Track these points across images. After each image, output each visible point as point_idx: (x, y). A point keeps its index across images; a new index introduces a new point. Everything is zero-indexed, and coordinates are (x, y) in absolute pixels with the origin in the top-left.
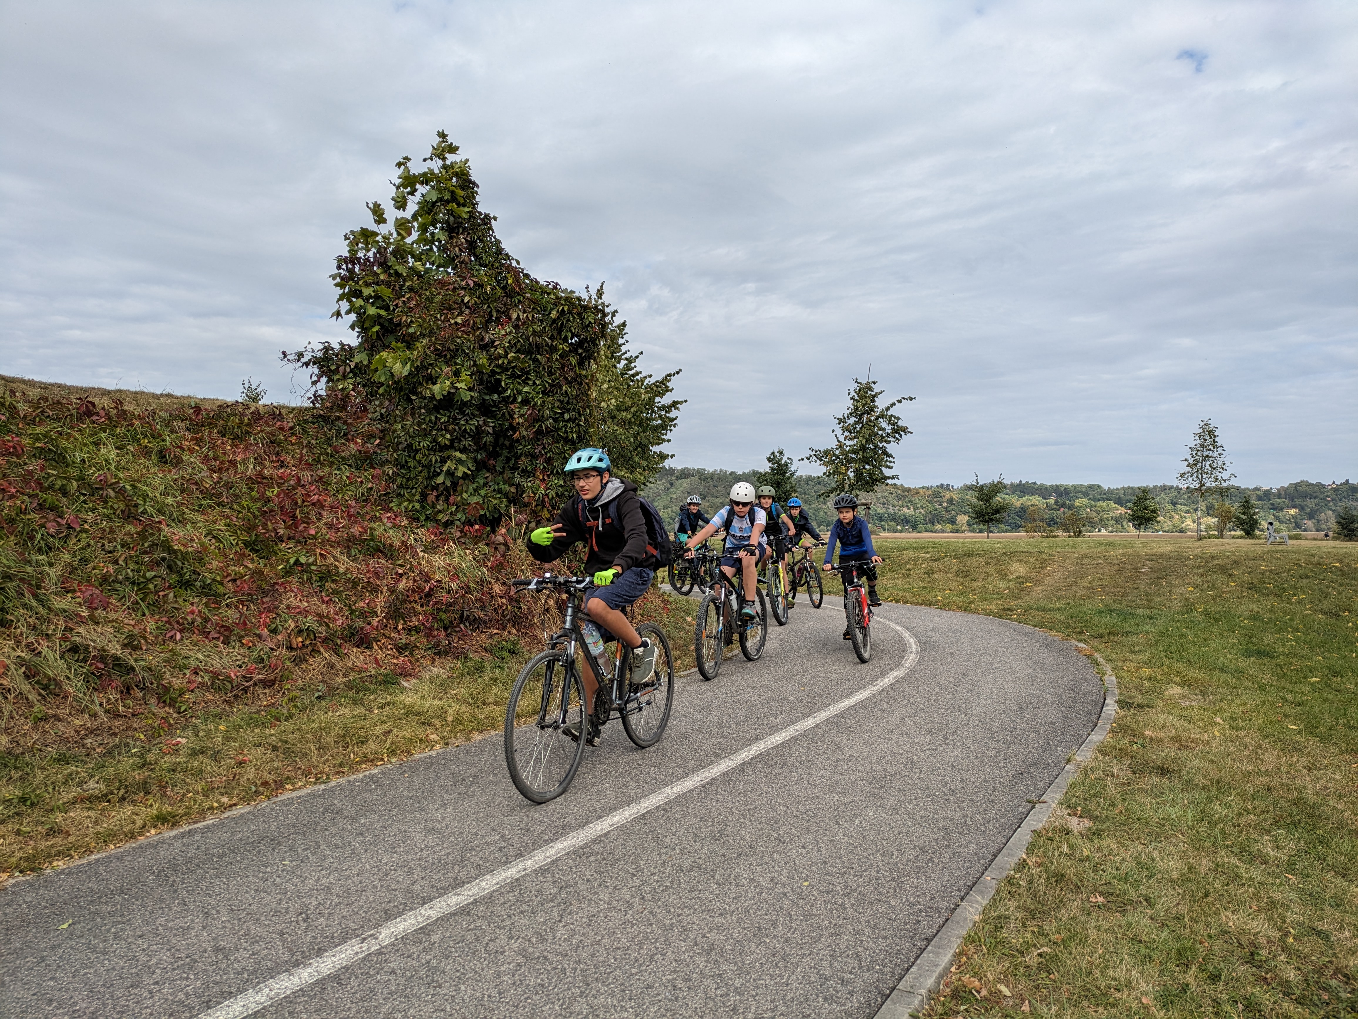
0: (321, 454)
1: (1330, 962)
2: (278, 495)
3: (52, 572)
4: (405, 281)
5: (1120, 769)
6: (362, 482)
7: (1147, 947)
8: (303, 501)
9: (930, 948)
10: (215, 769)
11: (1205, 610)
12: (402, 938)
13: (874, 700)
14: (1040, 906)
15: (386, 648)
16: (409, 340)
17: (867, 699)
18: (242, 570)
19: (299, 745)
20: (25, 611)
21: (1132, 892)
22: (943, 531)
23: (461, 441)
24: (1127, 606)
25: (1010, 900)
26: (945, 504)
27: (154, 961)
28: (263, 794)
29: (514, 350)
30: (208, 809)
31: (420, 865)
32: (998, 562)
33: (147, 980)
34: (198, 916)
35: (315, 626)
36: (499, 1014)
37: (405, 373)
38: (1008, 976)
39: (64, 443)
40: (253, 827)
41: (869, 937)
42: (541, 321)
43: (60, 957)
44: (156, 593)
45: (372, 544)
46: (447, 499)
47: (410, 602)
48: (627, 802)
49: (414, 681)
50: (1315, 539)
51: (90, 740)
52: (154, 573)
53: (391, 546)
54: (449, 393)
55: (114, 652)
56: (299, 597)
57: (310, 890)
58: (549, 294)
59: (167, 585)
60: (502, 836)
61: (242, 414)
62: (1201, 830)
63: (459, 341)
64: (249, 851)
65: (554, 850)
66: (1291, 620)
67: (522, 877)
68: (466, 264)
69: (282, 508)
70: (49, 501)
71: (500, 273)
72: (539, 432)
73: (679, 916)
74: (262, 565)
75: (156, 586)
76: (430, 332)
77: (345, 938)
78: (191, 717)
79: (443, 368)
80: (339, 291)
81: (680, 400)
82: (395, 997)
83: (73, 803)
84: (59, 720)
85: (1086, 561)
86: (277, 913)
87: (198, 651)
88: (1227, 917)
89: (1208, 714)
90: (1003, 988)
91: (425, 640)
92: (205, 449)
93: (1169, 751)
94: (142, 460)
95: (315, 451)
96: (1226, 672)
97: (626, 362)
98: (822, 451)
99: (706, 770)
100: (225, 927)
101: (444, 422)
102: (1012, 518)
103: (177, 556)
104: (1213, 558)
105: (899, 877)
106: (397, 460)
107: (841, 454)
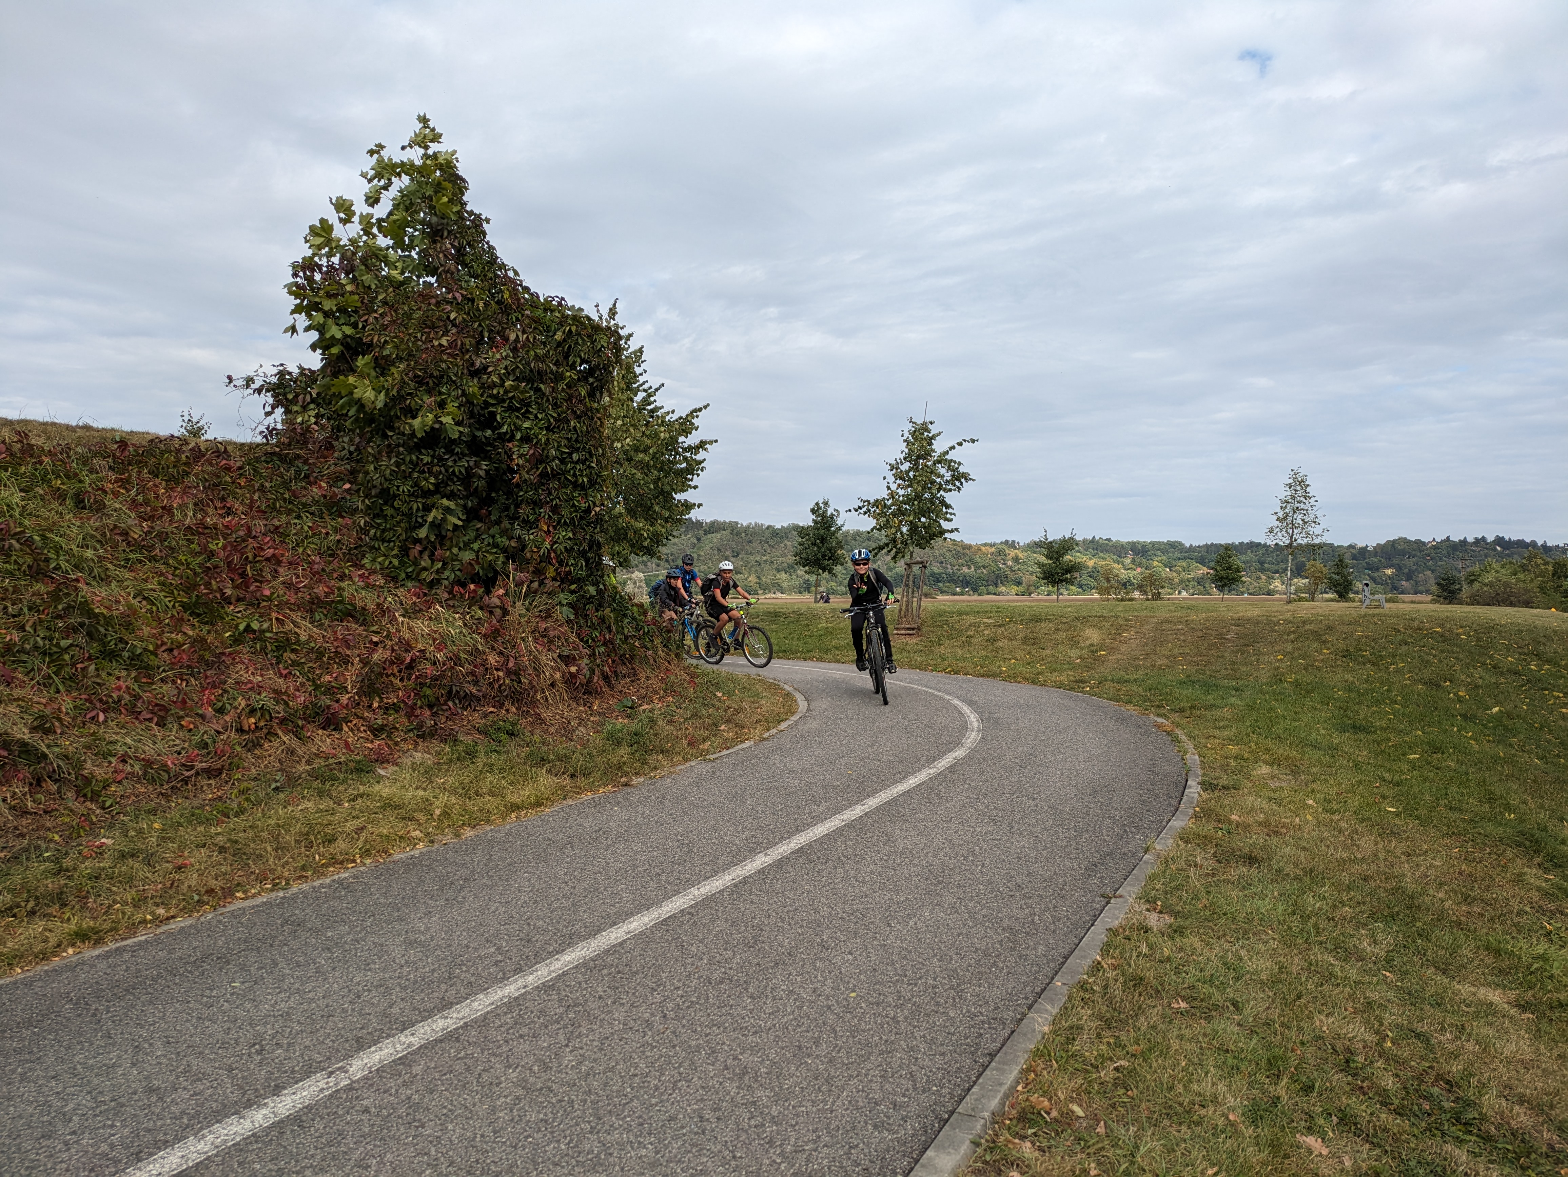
0: (277, 499)
1: (1430, 1067)
2: (224, 548)
4: (377, 293)
5: (1204, 859)
6: (327, 534)
7: (1234, 1057)
8: (255, 556)
9: (993, 1064)
10: (149, 875)
11: (1296, 680)
12: (378, 1070)
13: (931, 785)
14: (1116, 1014)
15: (358, 730)
16: (384, 365)
17: (923, 783)
19: (252, 845)
21: (1217, 995)
22: (1007, 594)
23: (448, 485)
24: (1211, 676)
25: (1083, 1008)
26: (1010, 564)
27: (71, 1106)
28: (207, 904)
29: (511, 378)
30: (140, 922)
31: (399, 984)
32: (1070, 628)
33: (62, 1130)
34: (126, 1051)
35: (271, 704)
36: (494, 1156)
37: (380, 405)
38: (1080, 1095)
40: (195, 943)
41: (924, 1053)
42: (544, 344)
44: (73, 665)
45: (340, 607)
46: (432, 555)
47: (388, 676)
48: (647, 906)
49: (392, 768)
50: (1412, 602)
52: (70, 641)
53: (364, 609)
54: (432, 428)
55: (20, 736)
56: (251, 669)
57: (266, 1016)
58: (552, 311)
59: (87, 655)
60: (499, 949)
61: (179, 451)
62: (1292, 925)
63: (444, 365)
64: (190, 972)
65: (560, 963)
66: (1388, 691)
67: (522, 995)
68: (452, 274)
69: (229, 564)
71: (494, 286)
72: (544, 475)
73: (707, 1035)
74: (204, 632)
75: (72, 656)
76: (409, 355)
77: (308, 1072)
78: (118, 813)
79: (425, 398)
80: (293, 301)
81: (708, 439)
82: (368, 1140)
85: (1166, 626)
86: (224, 1045)
87: (127, 734)
88: (1321, 1021)
89: (1299, 797)
90: (1076, 1108)
91: (405, 721)
92: (133, 493)
93: (1258, 838)
94: (55, 505)
95: (270, 496)
96: (1319, 749)
97: (644, 394)
98: (872, 501)
99: (738, 867)
100: (160, 1063)
101: (427, 463)
102: (1084, 579)
103: (98, 621)
104: (1304, 622)
105: (958, 985)
106: (369, 507)
107: (893, 505)
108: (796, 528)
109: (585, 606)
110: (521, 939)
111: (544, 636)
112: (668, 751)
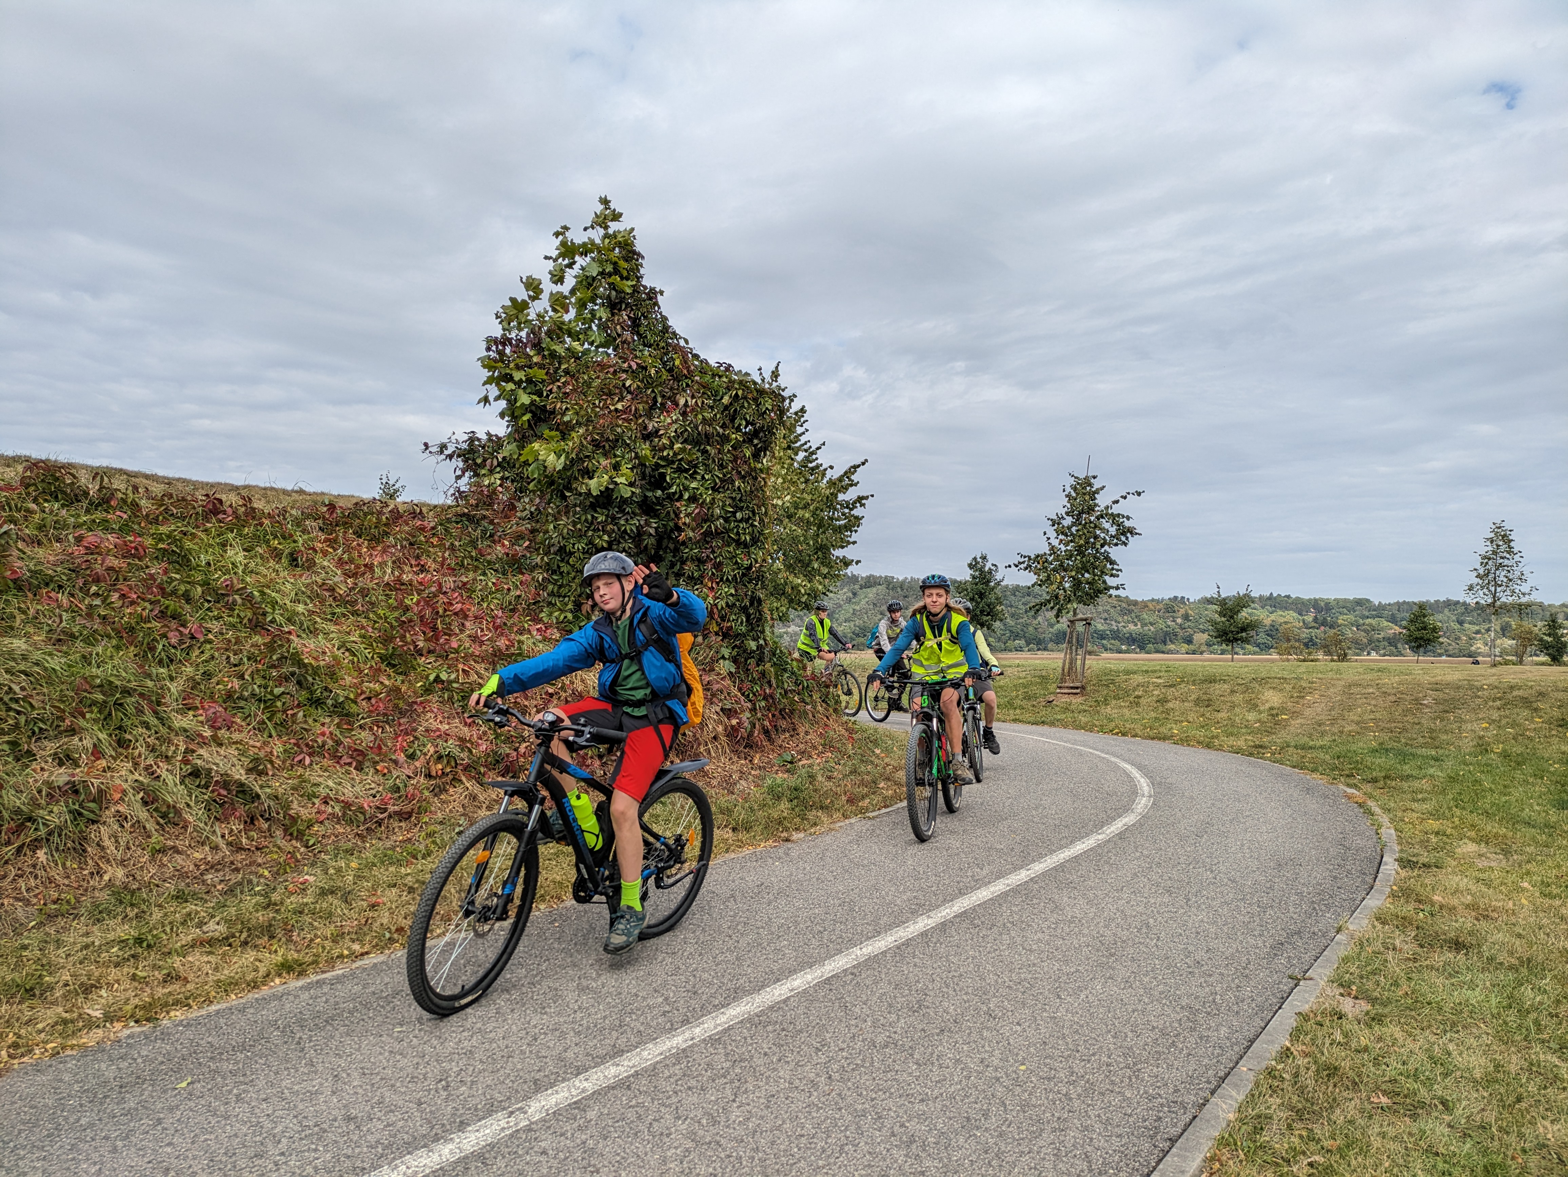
0: (465, 557)
2: (418, 603)
3: (174, 688)
4: (560, 364)
5: (1405, 942)
6: (509, 589)
7: (1445, 1162)
8: (445, 610)
9: (1174, 1150)
10: (345, 911)
11: (1504, 751)
12: (554, 1113)
13: (1100, 851)
14: (1309, 1105)
16: (565, 431)
17: (1091, 849)
20: (144, 730)
21: (1423, 1092)
22: (1177, 652)
23: (619, 542)
24: (1407, 744)
25: (1271, 1096)
26: (1179, 621)
27: (280, 1128)
28: (397, 942)
29: (680, 440)
30: (338, 957)
31: (573, 1029)
32: (1247, 689)
33: (272, 1150)
34: (327, 1080)
35: (456, 751)
37: (559, 467)
39: (188, 544)
40: (387, 980)
41: (1100, 1134)
42: (712, 408)
43: (178, 1120)
44: (285, 711)
48: (809, 964)
51: (211, 876)
52: (282, 689)
54: (607, 488)
55: (237, 777)
56: (440, 718)
57: (451, 1054)
58: (720, 377)
59: (296, 702)
60: (666, 999)
61: (380, 513)
62: (1509, 1019)
63: (619, 430)
65: (726, 1017)
67: (689, 1047)
68: (629, 344)
69: (422, 618)
70: (171, 608)
71: (666, 354)
72: (707, 533)
73: (872, 1100)
74: (399, 682)
75: (284, 704)
76: (588, 421)
77: (490, 1111)
78: (320, 852)
79: (602, 460)
80: (486, 374)
81: (865, 495)
83: (192, 947)
84: (178, 852)
85: (1354, 690)
86: (414, 1079)
87: (329, 777)
88: (1545, 1128)
89: (1509, 880)
92: (340, 551)
93: (1465, 922)
94: (272, 563)
95: (459, 554)
96: (1534, 827)
97: (805, 454)
98: (1033, 557)
99: (901, 929)
100: (356, 1093)
101: (602, 522)
102: (1262, 638)
103: (307, 670)
104: (1512, 688)
105: (1135, 1064)
106: (548, 564)
107: (1055, 560)
109: (746, 660)
110: (688, 991)
111: (708, 690)
112: (827, 808)
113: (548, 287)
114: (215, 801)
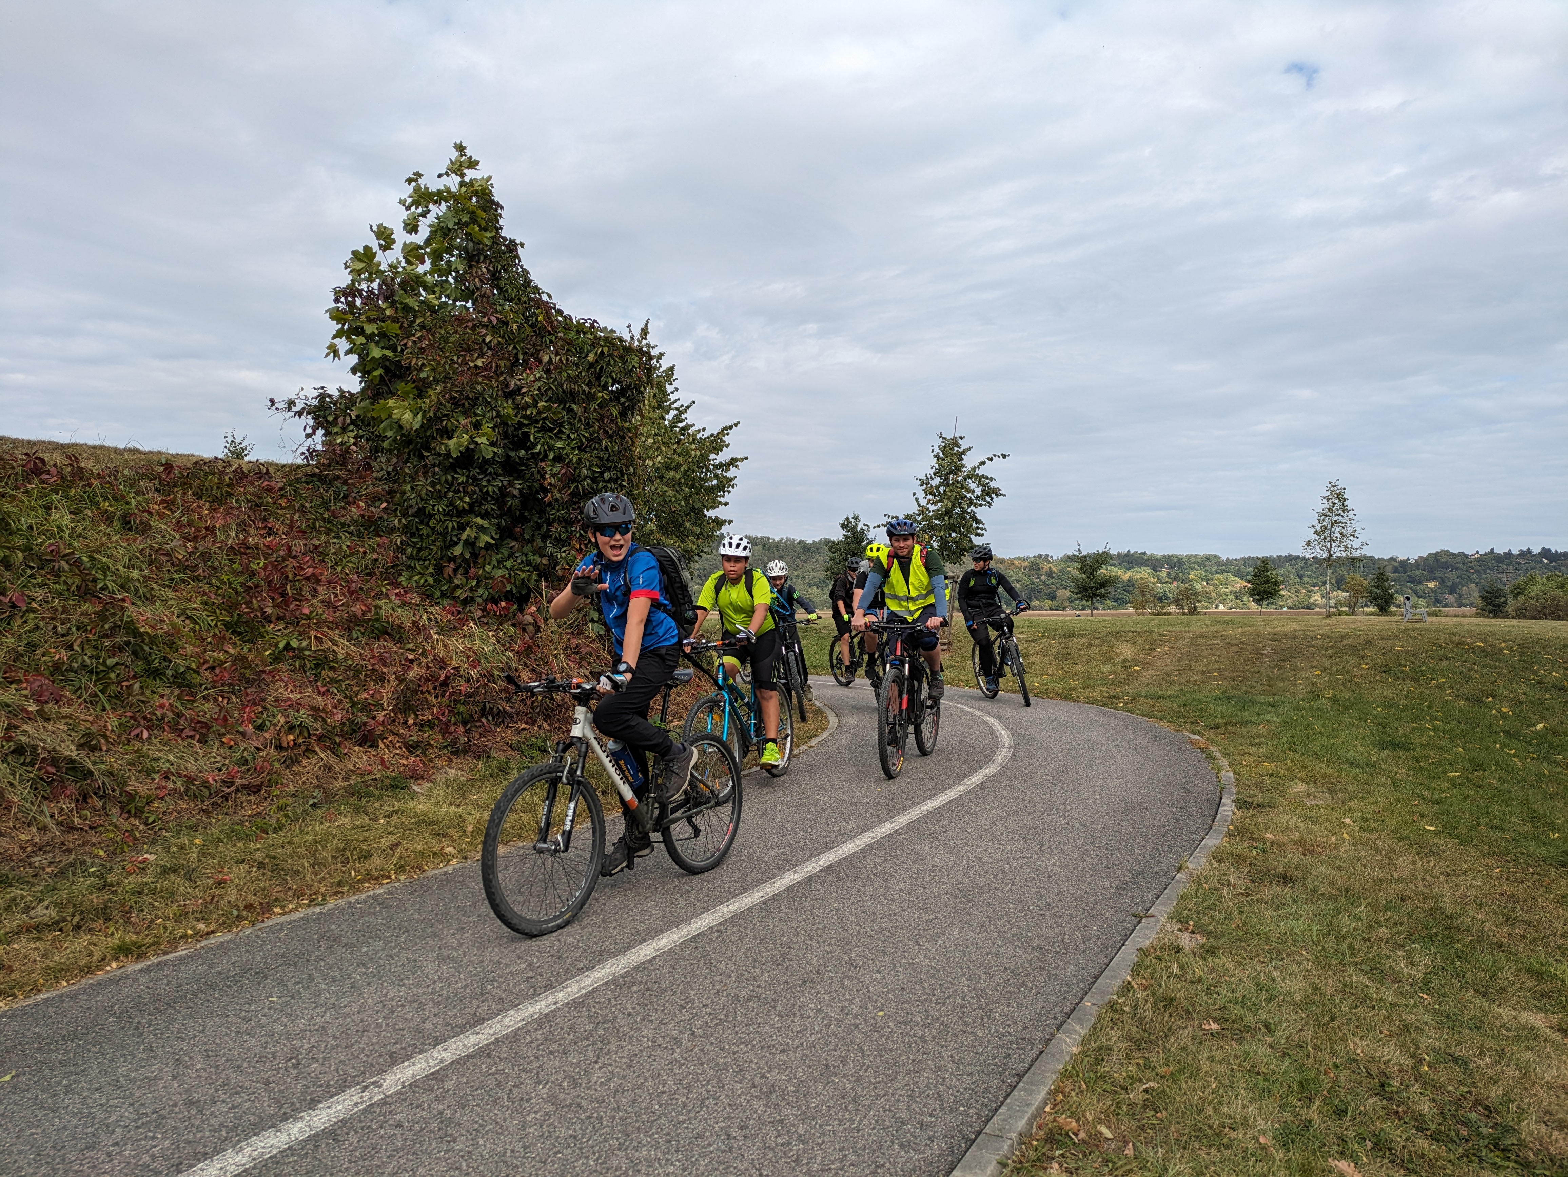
0: (317, 519)
1: (1469, 1092)
2: (265, 568)
4: (415, 317)
5: (1237, 878)
6: (365, 553)
7: (1265, 1080)
8: (295, 575)
9: (1021, 1085)
10: (190, 890)
11: (1334, 696)
12: (410, 1085)
13: (961, 802)
14: (1146, 1035)
15: (394, 746)
16: (420, 387)
17: (953, 801)
18: (222, 656)
19: (290, 861)
21: (1249, 1017)
22: (1041, 608)
23: (482, 504)
24: (1247, 692)
25: (1112, 1028)
26: (1043, 578)
27: (114, 1118)
28: (246, 919)
29: (544, 398)
30: (181, 937)
31: (432, 1000)
32: (1103, 643)
33: (105, 1141)
34: (167, 1064)
35: (309, 721)
36: (524, 1171)
37: (416, 426)
38: (1108, 1116)
39: (7, 507)
40: (234, 958)
41: (952, 1073)
42: (577, 365)
44: (119, 683)
45: (377, 625)
46: (466, 573)
47: (423, 693)
48: (676, 923)
49: (427, 785)
50: (1455, 616)
51: (39, 858)
52: (116, 660)
53: (400, 627)
54: (468, 449)
55: (67, 753)
56: (291, 687)
57: (302, 1031)
58: (585, 333)
59: (132, 673)
60: (530, 965)
61: (222, 472)
62: (1327, 945)
63: (479, 387)
64: (229, 986)
65: (590, 980)
66: (1429, 707)
67: (552, 1011)
68: (488, 297)
69: (270, 583)
71: (528, 309)
72: (575, 494)
73: (734, 1053)
74: (245, 650)
75: (118, 675)
76: (446, 378)
77: (343, 1086)
78: (161, 829)
79: (461, 419)
80: (335, 326)
81: (739, 456)
82: (401, 1154)
83: (17, 933)
85: (1201, 641)
86: (262, 1059)
87: (170, 751)
88: (1355, 1044)
89: (1335, 815)
90: (1103, 1129)
91: (440, 737)
92: (178, 514)
93: (1293, 857)
94: (102, 527)
95: (310, 516)
96: (1357, 766)
97: (676, 412)
99: (768, 885)
100: (199, 1076)
101: (462, 483)
102: (1119, 593)
103: (143, 640)
104: (1342, 637)
105: (987, 1004)
106: (406, 526)
107: (923, 520)
108: (827, 542)
110: (552, 956)
111: (576, 653)
113: (401, 237)
114: (42, 779)
